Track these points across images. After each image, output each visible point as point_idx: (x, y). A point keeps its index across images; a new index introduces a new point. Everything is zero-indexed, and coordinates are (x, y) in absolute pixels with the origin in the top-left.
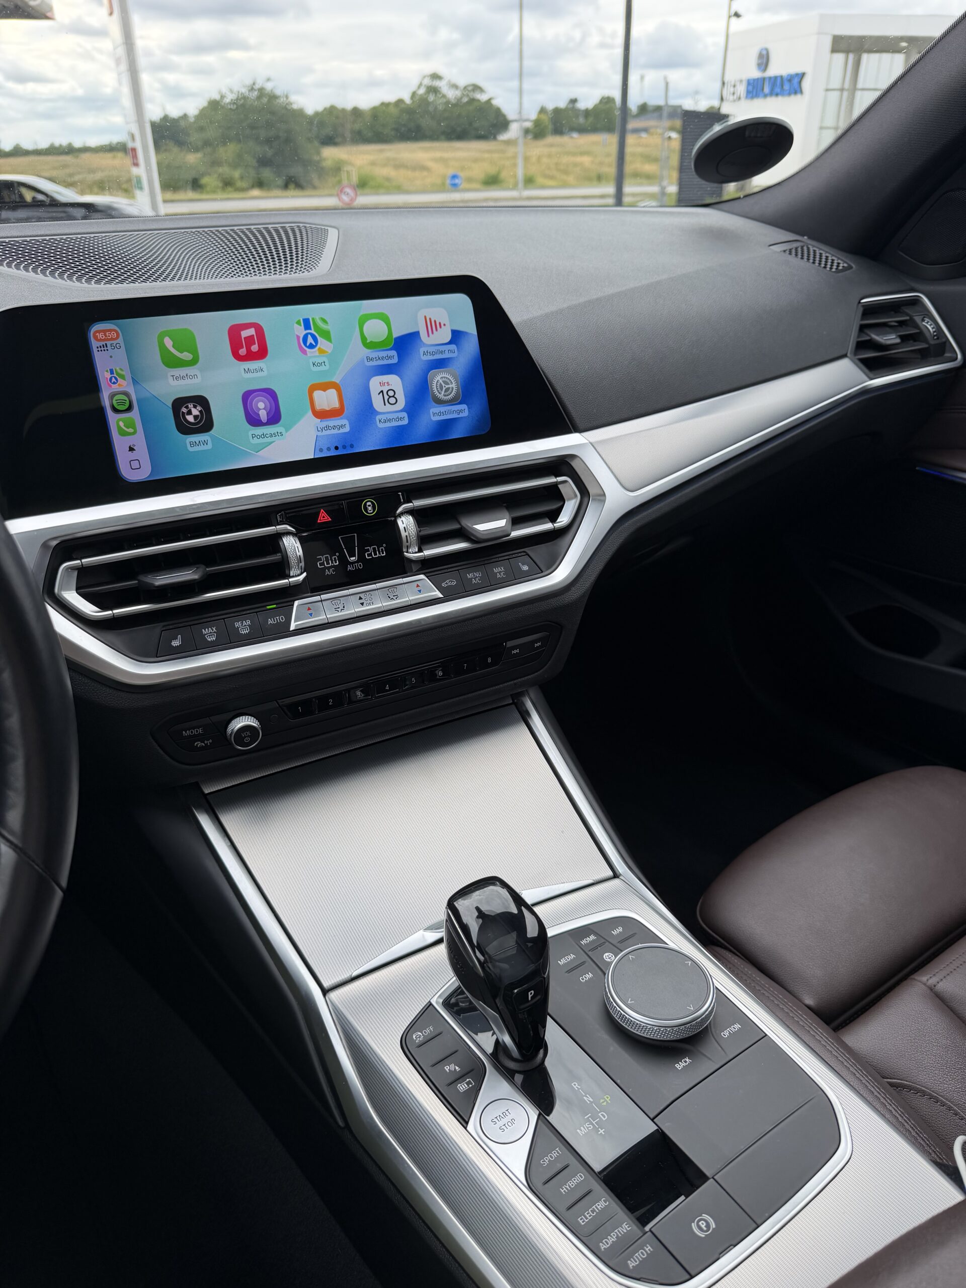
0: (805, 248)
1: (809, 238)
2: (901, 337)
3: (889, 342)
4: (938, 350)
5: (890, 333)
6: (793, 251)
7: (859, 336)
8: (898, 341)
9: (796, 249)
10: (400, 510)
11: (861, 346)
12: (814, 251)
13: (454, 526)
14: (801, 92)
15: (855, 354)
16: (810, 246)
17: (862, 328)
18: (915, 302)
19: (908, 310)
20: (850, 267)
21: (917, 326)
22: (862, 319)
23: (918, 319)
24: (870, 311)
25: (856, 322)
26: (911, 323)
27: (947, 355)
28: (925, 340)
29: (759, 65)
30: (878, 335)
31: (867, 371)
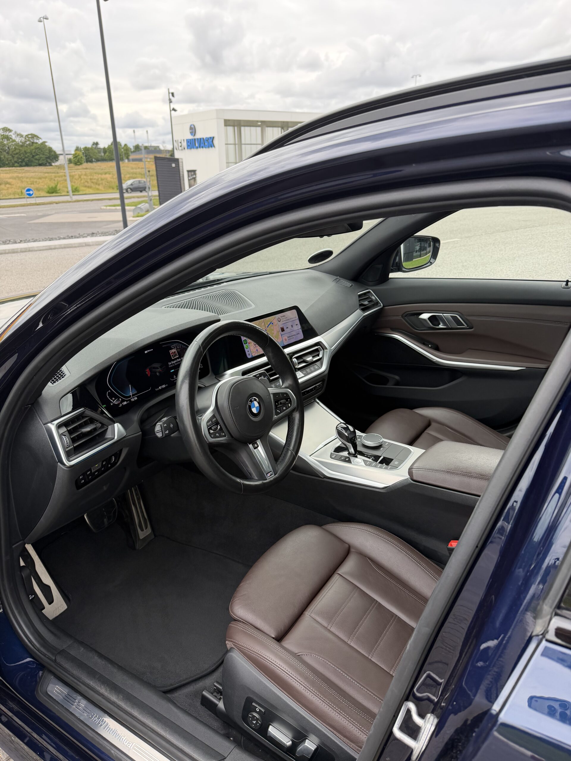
2: (369, 302)
3: (366, 303)
4: (376, 304)
5: (366, 301)
7: (359, 303)
10: (293, 357)
11: (361, 305)
13: (302, 360)
14: (214, 146)
15: (360, 308)
17: (360, 301)
18: (369, 292)
19: (367, 294)
20: (352, 285)
21: (371, 298)
22: (359, 298)
23: (371, 296)
24: (360, 296)
26: (369, 298)
27: (379, 305)
28: (373, 302)
29: (191, 133)
30: (363, 302)
31: (363, 311)
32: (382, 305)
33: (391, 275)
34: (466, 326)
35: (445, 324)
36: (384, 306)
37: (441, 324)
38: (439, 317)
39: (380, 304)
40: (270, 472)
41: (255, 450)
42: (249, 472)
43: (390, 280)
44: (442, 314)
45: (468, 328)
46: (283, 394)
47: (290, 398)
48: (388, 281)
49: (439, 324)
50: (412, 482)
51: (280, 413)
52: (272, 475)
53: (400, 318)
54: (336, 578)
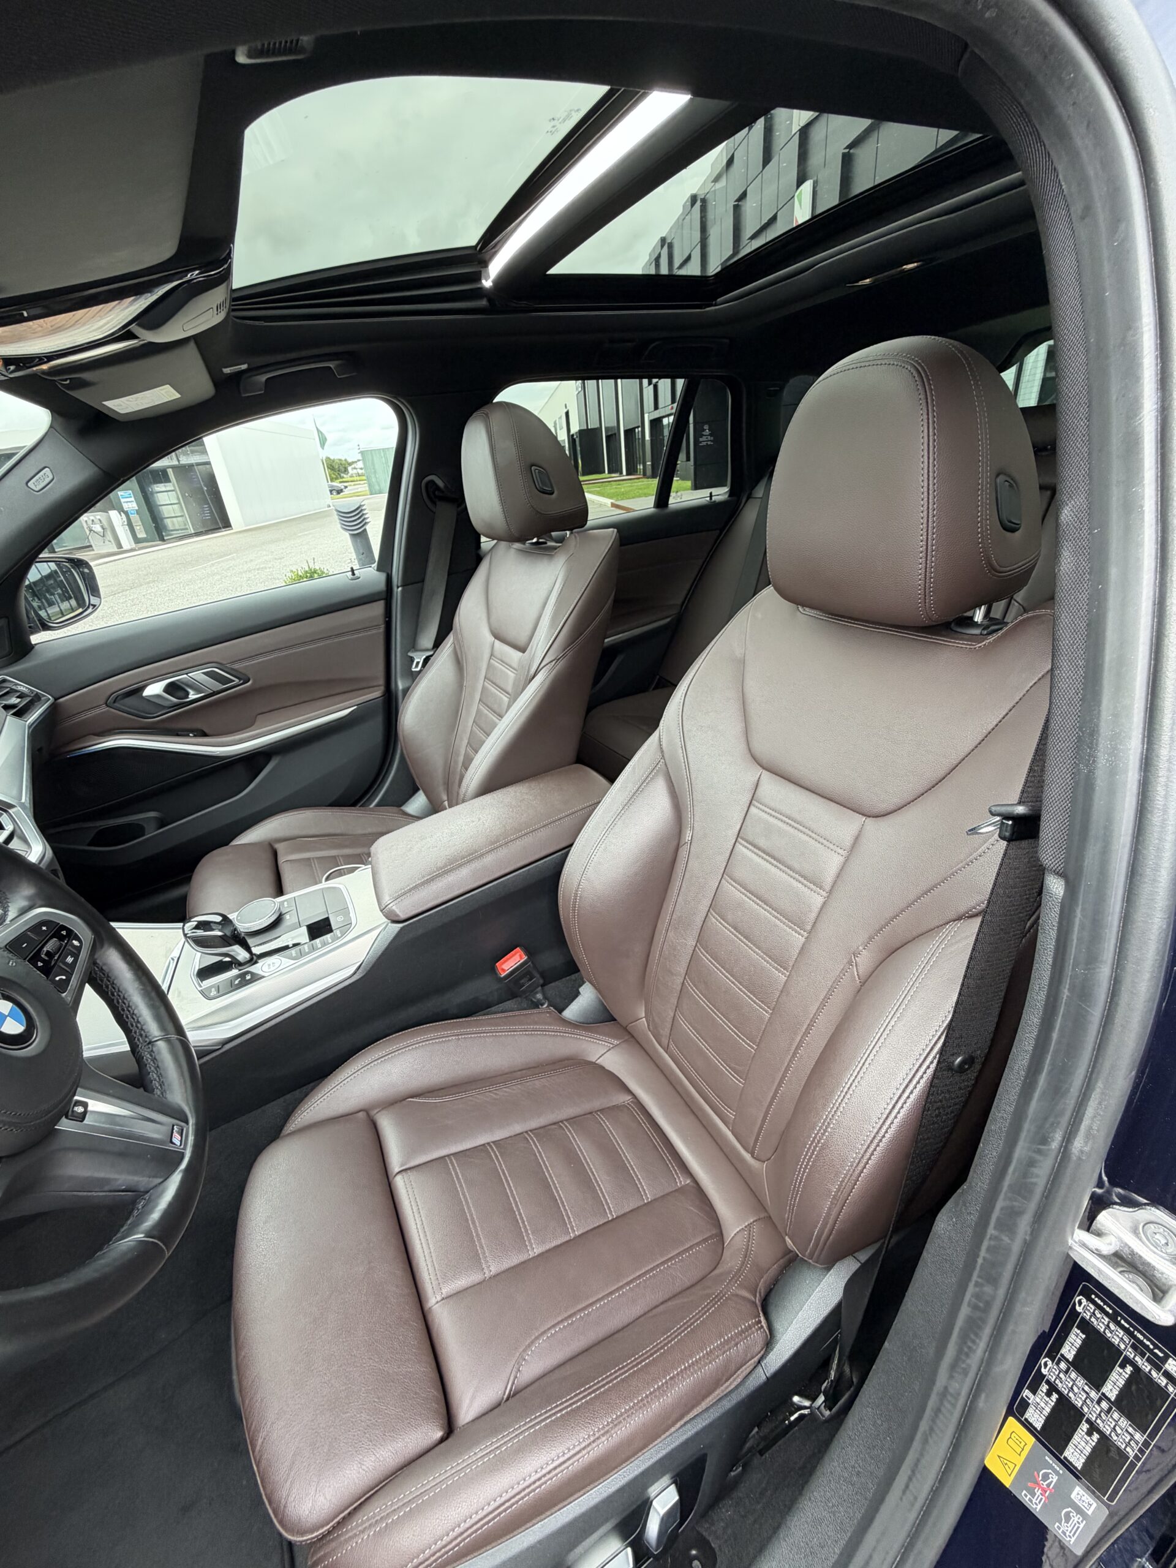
2: (18, 698)
4: (36, 700)
18: (4, 680)
21: (16, 690)
23: (14, 687)
26: (12, 690)
27: (44, 698)
28: (28, 696)
32: (50, 697)
33: (35, 639)
34: (237, 680)
35: (198, 690)
36: (56, 699)
37: (191, 692)
38: (183, 683)
39: (44, 696)
40: (173, 1129)
41: (85, 1122)
42: (123, 1191)
43: (37, 647)
44: (185, 676)
45: (241, 682)
46: (36, 928)
47: (63, 928)
48: (32, 652)
49: (188, 694)
50: (401, 925)
51: (68, 980)
52: (182, 1130)
53: (104, 709)
54: (400, 1182)
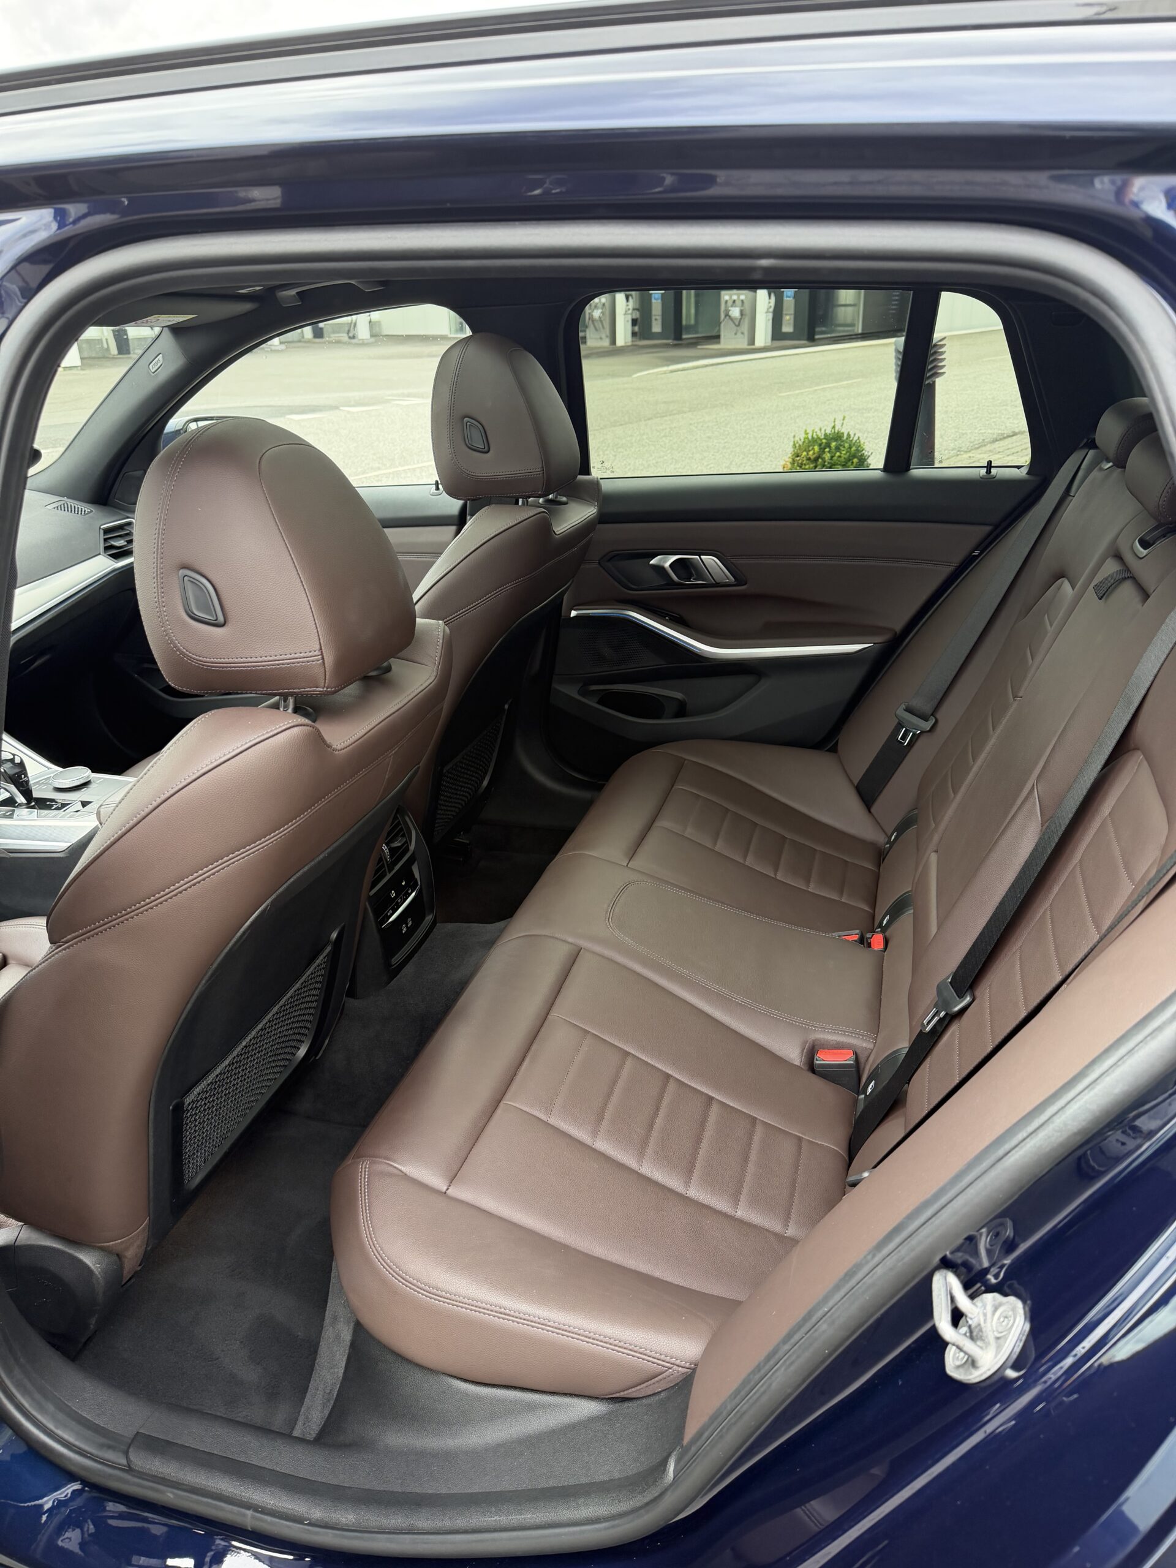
0: (66, 504)
1: (67, 498)
2: (127, 541)
3: (121, 545)
5: (120, 540)
6: (59, 507)
7: (104, 544)
8: (126, 543)
9: (61, 506)
11: (107, 548)
12: (71, 505)
15: (105, 553)
16: (68, 503)
17: (105, 540)
18: (130, 523)
19: (126, 527)
20: (92, 511)
22: (104, 536)
24: (107, 531)
25: (102, 537)
26: (130, 534)
30: (114, 542)
31: (113, 559)
